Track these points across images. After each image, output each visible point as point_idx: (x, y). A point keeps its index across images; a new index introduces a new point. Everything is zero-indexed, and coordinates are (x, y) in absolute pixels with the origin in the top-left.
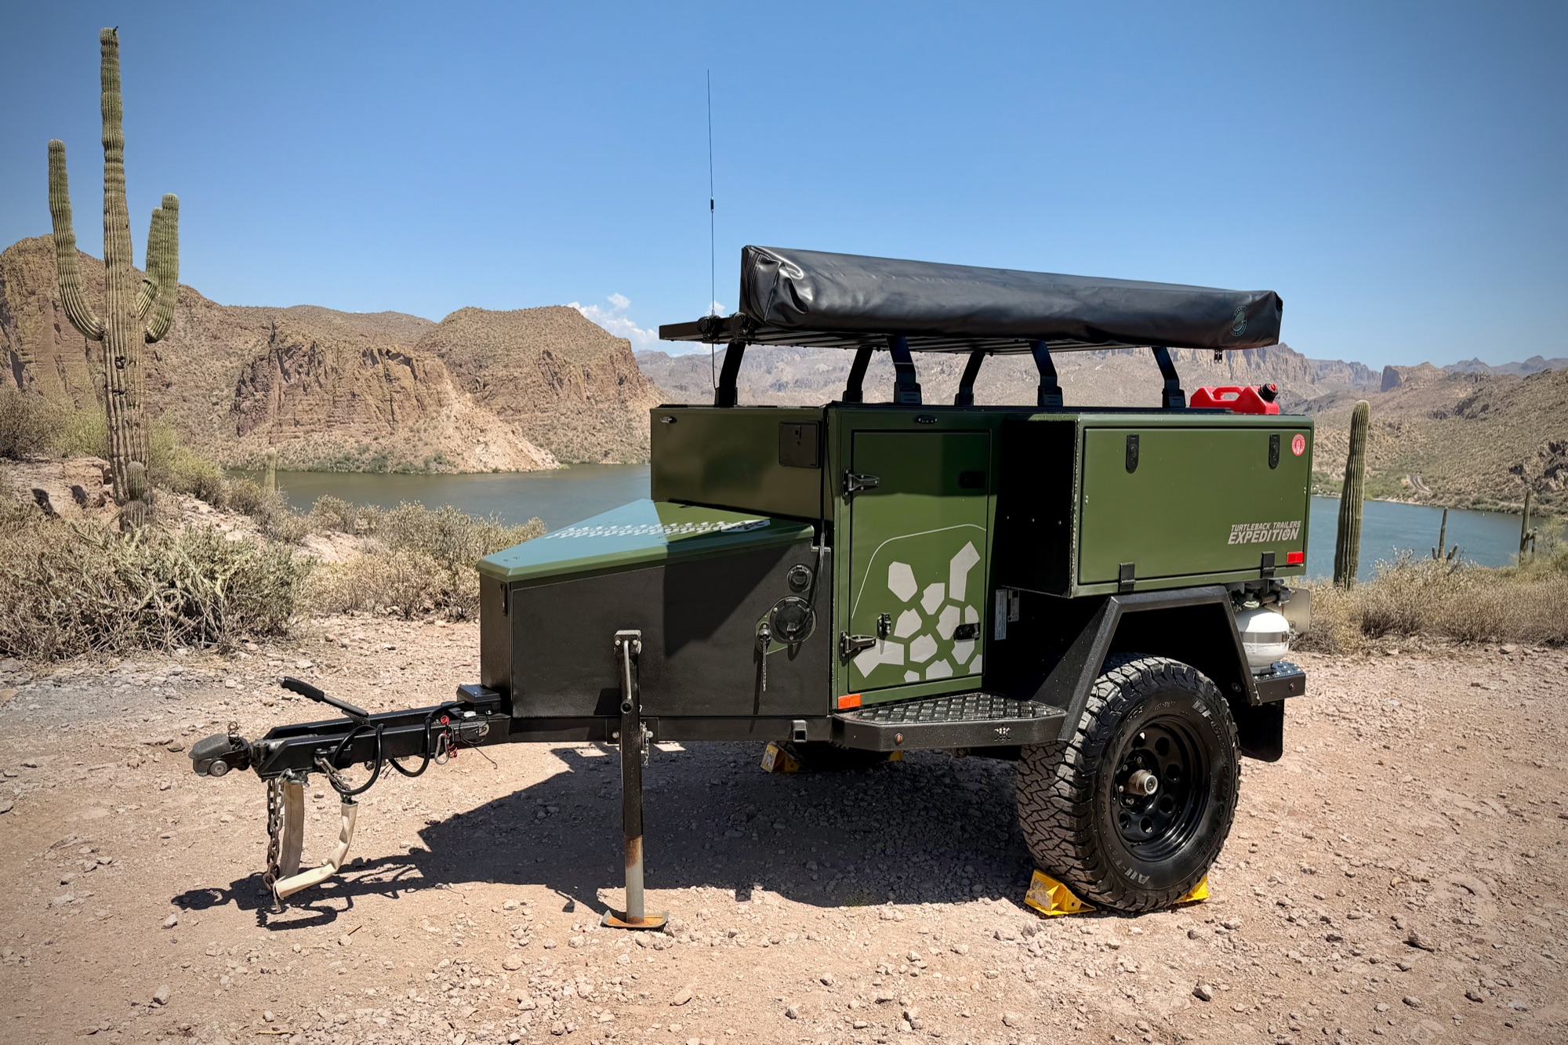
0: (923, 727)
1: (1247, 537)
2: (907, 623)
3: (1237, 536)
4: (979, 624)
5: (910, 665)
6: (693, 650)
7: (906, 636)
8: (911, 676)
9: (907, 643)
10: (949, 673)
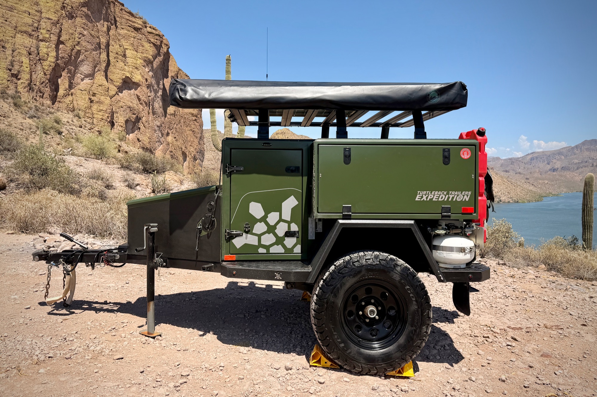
0: (244, 269)
1: (429, 198)
2: (260, 228)
3: (422, 197)
4: (298, 232)
5: (260, 245)
6: (178, 233)
7: (259, 233)
8: (261, 250)
9: (259, 236)
10: (283, 251)
